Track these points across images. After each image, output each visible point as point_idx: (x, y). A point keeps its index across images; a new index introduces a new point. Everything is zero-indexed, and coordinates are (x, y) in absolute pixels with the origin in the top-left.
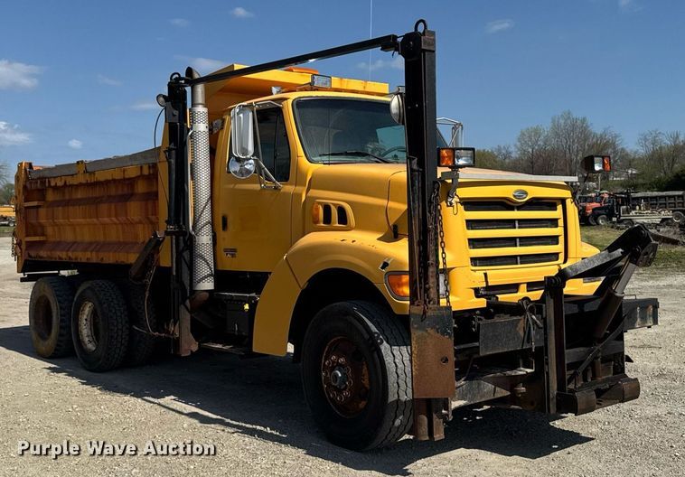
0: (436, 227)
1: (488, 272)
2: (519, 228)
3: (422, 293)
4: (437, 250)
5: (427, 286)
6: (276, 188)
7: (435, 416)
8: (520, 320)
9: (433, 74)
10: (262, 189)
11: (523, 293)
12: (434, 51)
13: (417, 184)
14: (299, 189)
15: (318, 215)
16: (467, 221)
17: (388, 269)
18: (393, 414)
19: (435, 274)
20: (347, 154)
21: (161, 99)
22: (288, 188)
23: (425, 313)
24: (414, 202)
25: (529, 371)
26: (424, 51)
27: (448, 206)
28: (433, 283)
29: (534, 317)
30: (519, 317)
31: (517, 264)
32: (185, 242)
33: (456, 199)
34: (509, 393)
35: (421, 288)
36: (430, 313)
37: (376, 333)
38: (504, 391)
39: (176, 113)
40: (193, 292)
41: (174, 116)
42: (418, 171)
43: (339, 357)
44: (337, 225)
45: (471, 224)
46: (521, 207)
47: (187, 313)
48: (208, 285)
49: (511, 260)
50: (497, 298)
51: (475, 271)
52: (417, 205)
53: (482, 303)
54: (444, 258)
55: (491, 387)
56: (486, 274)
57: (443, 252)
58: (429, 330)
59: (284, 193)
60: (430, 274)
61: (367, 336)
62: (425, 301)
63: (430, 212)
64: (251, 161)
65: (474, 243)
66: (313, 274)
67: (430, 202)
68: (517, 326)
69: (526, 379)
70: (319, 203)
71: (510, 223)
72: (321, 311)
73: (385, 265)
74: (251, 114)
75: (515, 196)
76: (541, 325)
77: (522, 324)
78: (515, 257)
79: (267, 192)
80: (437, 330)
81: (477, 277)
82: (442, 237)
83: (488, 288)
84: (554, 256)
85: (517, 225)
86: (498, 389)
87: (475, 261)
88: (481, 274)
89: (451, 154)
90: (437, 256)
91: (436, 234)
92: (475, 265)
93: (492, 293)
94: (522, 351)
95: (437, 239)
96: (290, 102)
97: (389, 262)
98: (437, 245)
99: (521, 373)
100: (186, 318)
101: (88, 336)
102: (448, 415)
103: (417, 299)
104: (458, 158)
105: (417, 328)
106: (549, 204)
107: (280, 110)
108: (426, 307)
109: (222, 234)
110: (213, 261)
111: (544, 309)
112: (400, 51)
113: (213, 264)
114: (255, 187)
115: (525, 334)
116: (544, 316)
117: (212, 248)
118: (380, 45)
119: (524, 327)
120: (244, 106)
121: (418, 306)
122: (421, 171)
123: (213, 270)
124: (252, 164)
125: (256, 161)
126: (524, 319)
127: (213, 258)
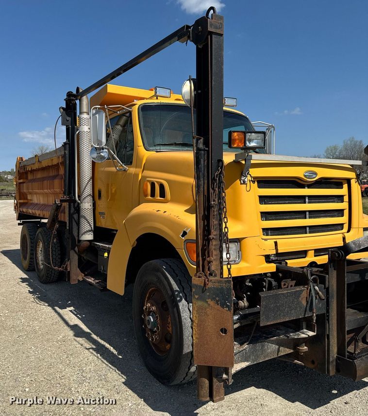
1: (278, 241)
2: (309, 203)
3: (206, 266)
4: (220, 225)
6: (125, 170)
7: (215, 380)
8: (302, 291)
9: (221, 56)
10: (118, 170)
11: (310, 258)
12: (221, 35)
13: (202, 162)
14: (138, 170)
15: (147, 190)
16: (260, 197)
17: (186, 237)
18: (188, 363)
19: (218, 247)
20: (176, 144)
21: (62, 110)
22: (132, 170)
23: (205, 284)
25: (311, 334)
26: (211, 33)
27: (241, 184)
28: (216, 255)
29: (317, 288)
30: (302, 288)
31: (306, 233)
32: (74, 207)
33: (249, 178)
34: (292, 351)
35: (204, 260)
36: (210, 285)
37: (177, 291)
38: (288, 350)
39: (69, 118)
40: (79, 241)
41: (67, 121)
42: (204, 150)
43: (152, 305)
44: (159, 198)
45: (263, 199)
46: (311, 185)
47: (76, 255)
48: (89, 237)
49: (302, 230)
50: (286, 263)
51: (266, 240)
53: (272, 267)
54: (226, 233)
55: (274, 347)
56: (276, 243)
57: (226, 227)
58: (209, 301)
59: (129, 173)
61: (170, 292)
62: (207, 273)
63: (213, 189)
64: (105, 150)
65: (266, 215)
66: (139, 236)
67: (214, 179)
68: (299, 296)
69: (308, 341)
70: (148, 181)
71: (301, 199)
72: (144, 265)
73: (185, 234)
74: (104, 114)
75: (305, 176)
76: (323, 297)
77: (304, 294)
78: (305, 227)
79: (120, 173)
80: (217, 302)
81: (268, 246)
82: (225, 213)
83: (278, 254)
84: (340, 226)
85: (307, 200)
86: (281, 348)
87: (266, 231)
88: (272, 242)
89: (242, 136)
92: (267, 235)
93: (282, 258)
94: (305, 319)
95: (220, 214)
96: (137, 107)
97: (187, 232)
98: (220, 220)
99: (303, 336)
100: (74, 258)
101: (42, 261)
102: (228, 380)
103: (199, 271)
104: (250, 141)
105: (197, 299)
106: (337, 183)
107: (130, 113)
108: (206, 280)
109: (98, 202)
110: (92, 221)
111: (327, 280)
112: (191, 39)
113: (92, 222)
114: (113, 169)
115: (307, 304)
116: (327, 286)
117: (92, 211)
118: (177, 38)
119: (307, 298)
120: (99, 108)
121: (199, 277)
122: (206, 150)
123: (92, 226)
124: (106, 152)
125: (108, 150)
126: (307, 289)
127: (92, 219)
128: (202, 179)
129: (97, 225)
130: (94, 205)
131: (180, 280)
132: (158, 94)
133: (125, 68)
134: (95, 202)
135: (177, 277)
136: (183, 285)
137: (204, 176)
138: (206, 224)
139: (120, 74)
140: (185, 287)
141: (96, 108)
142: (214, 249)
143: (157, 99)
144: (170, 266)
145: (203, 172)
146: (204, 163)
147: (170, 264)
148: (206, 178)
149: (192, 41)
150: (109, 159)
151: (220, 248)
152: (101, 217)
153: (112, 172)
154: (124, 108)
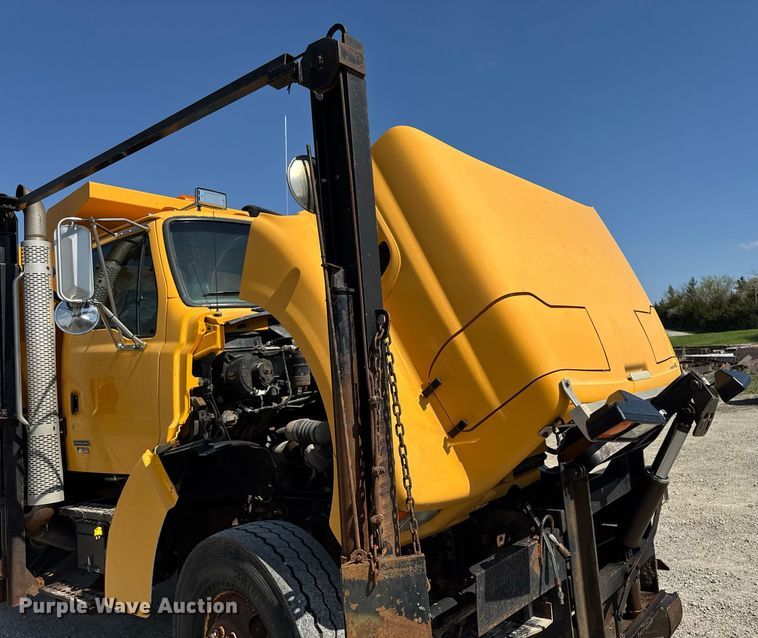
0: (386, 398)
3: (366, 533)
4: (389, 441)
5: (374, 519)
6: (138, 348)
8: (532, 547)
10: (121, 350)
12: (362, 76)
13: (345, 317)
14: (169, 346)
19: (388, 488)
22: (154, 346)
23: (372, 576)
24: (340, 350)
25: (546, 623)
26: (344, 69)
28: (385, 507)
35: (361, 521)
36: (381, 575)
37: (289, 594)
40: (29, 508)
42: (347, 292)
48: (53, 496)
52: (347, 357)
54: (403, 457)
57: (402, 445)
58: (382, 610)
59: (149, 354)
60: (378, 490)
62: (372, 550)
63: (373, 369)
64: (92, 308)
67: (372, 349)
74: (89, 235)
76: (568, 553)
77: (536, 553)
79: (127, 354)
80: (399, 609)
82: (398, 415)
90: (390, 452)
91: (386, 410)
95: (387, 420)
96: (160, 223)
98: (388, 432)
99: (535, 630)
103: (355, 548)
105: (357, 612)
107: (145, 234)
108: (374, 565)
109: (71, 420)
110: (60, 460)
111: (563, 517)
112: (301, 78)
113: (60, 464)
114: (111, 348)
115: (541, 571)
116: (564, 530)
117: (58, 440)
118: (266, 78)
119: (540, 559)
120: (76, 222)
121: (357, 562)
122: (351, 293)
123: (61, 473)
124: (93, 312)
125: (99, 306)
126: (539, 542)
127: (59, 456)
128: (346, 351)
129: (72, 468)
130: (63, 426)
131: (291, 568)
132: (202, 201)
133: (141, 141)
134: (65, 419)
135: (284, 560)
136: (299, 577)
137: (351, 345)
138: (360, 443)
139: (121, 157)
140: (303, 582)
141: (69, 222)
142: (382, 495)
143: (199, 210)
144: (264, 540)
145: (348, 336)
146: (349, 319)
147: (264, 535)
148: (354, 348)
149: (303, 84)
150: (101, 325)
151: (391, 490)
152: (80, 451)
153: (105, 355)
154: (133, 225)
